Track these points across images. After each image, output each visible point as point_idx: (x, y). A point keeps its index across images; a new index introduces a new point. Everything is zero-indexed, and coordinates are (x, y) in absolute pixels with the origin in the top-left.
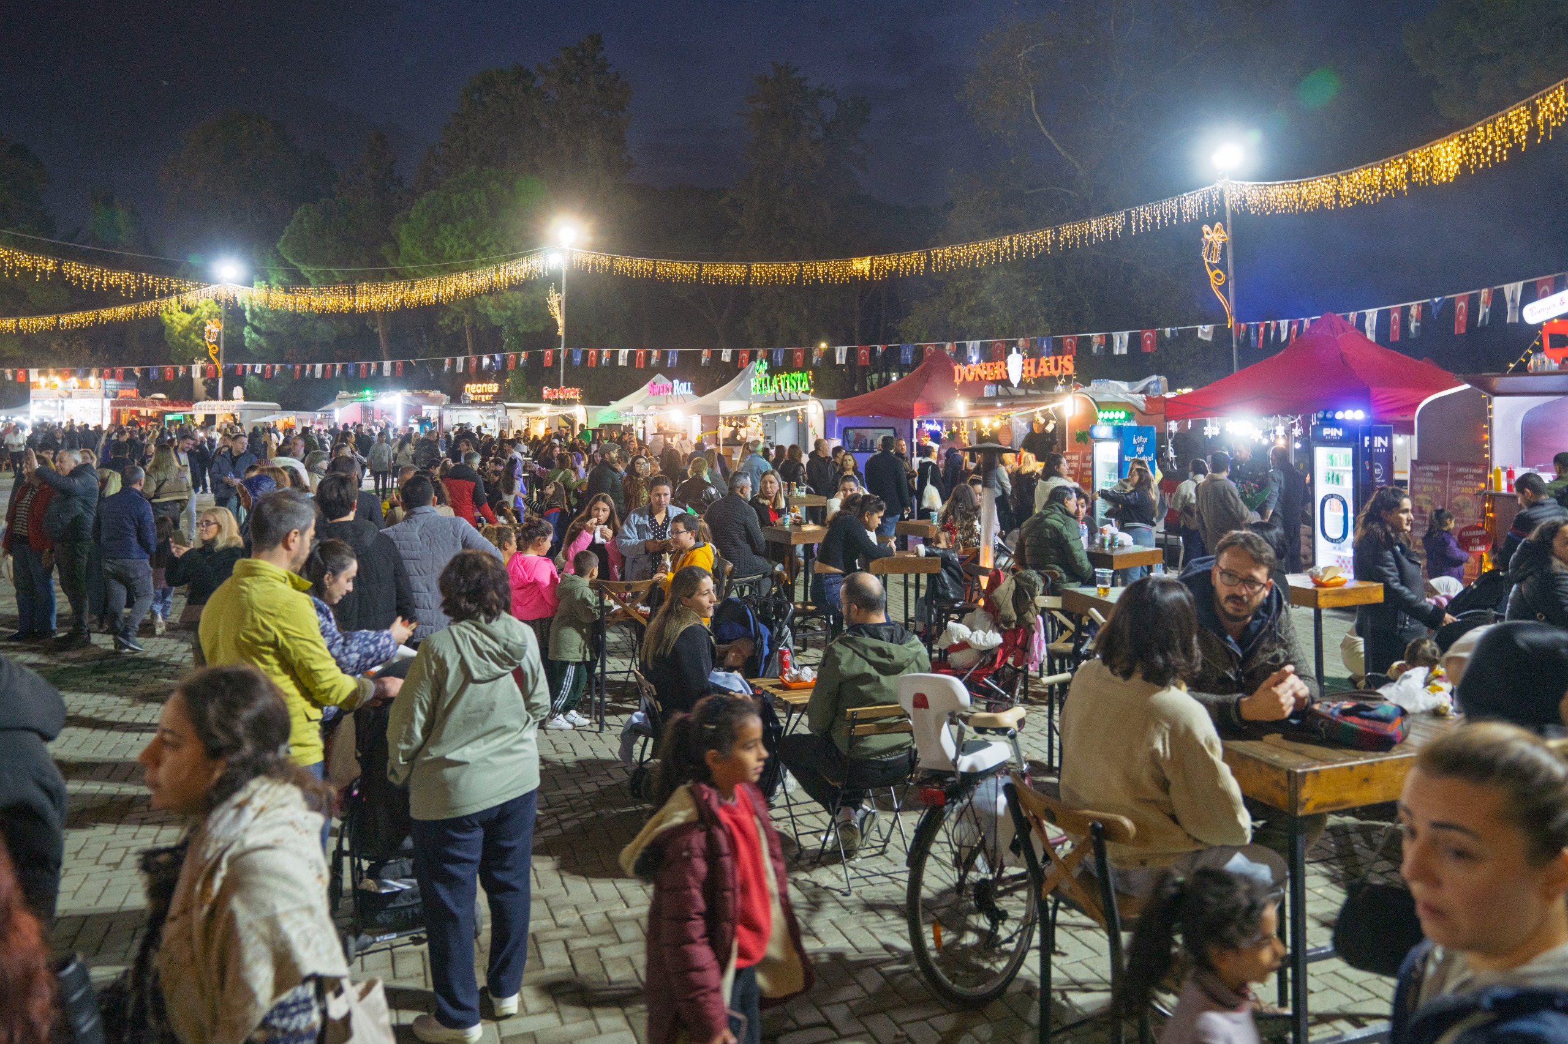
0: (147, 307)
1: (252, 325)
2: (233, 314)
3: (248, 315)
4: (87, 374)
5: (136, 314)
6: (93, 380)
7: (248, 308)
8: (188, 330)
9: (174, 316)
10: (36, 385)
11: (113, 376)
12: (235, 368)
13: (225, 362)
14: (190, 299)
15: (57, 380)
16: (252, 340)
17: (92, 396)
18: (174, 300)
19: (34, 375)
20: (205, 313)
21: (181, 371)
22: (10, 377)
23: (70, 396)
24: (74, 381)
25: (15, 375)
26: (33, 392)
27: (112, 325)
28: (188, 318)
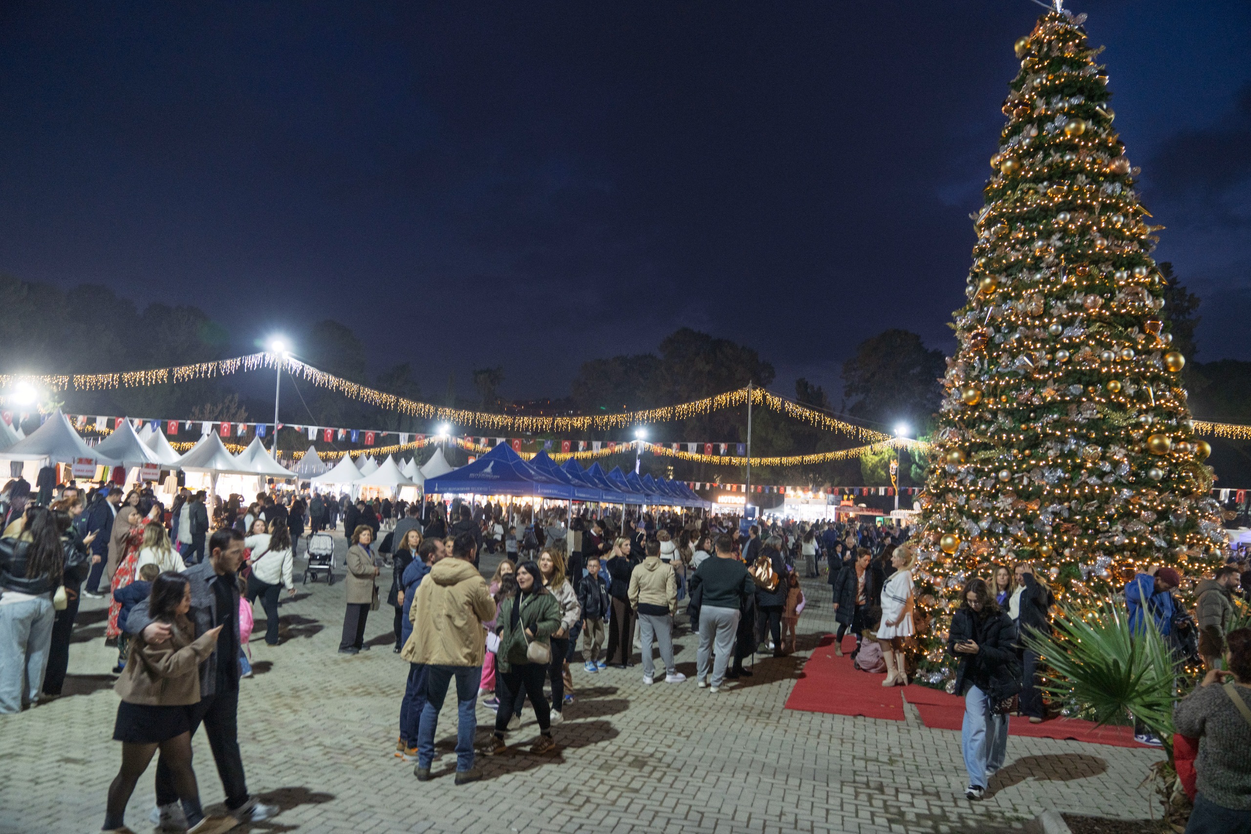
0: (853, 452)
1: (917, 464)
2: (905, 456)
3: (917, 458)
4: (818, 491)
5: (847, 456)
6: (821, 494)
7: (916, 453)
8: (875, 466)
9: (868, 455)
10: (788, 496)
11: (832, 492)
12: (907, 490)
13: (900, 486)
14: (877, 447)
15: (800, 492)
16: (916, 473)
17: (820, 504)
18: (868, 448)
19: (789, 491)
20: (887, 456)
21: (873, 490)
22: (775, 491)
23: (808, 503)
24: (810, 494)
25: (778, 489)
26: (786, 500)
27: (835, 461)
28: (877, 459)
